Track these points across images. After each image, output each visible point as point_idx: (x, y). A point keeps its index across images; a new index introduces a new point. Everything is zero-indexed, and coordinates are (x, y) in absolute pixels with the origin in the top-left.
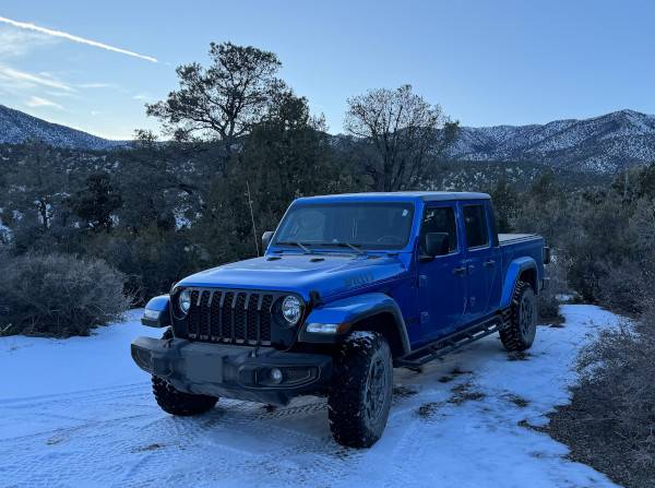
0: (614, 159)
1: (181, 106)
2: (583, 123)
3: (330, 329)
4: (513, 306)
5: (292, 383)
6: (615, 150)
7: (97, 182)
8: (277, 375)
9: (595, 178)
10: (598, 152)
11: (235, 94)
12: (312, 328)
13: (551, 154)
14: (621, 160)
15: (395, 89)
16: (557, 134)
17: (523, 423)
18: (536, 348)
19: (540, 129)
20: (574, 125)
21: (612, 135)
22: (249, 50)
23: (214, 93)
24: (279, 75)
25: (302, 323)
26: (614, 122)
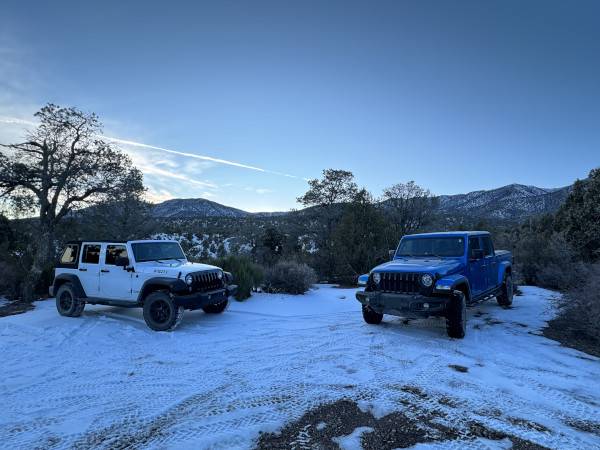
0: (509, 211)
1: (309, 197)
2: (489, 192)
3: (446, 288)
4: (504, 285)
5: (434, 309)
6: (510, 205)
7: (271, 232)
8: (426, 306)
9: (499, 221)
10: (498, 208)
11: (333, 191)
12: (439, 287)
13: (471, 209)
14: (513, 212)
15: (405, 183)
16: (474, 199)
17: (530, 333)
18: (513, 304)
19: (463, 197)
20: (483, 193)
21: (507, 198)
22: (341, 172)
23: (323, 191)
24: (353, 181)
25: (434, 285)
26: (507, 191)
